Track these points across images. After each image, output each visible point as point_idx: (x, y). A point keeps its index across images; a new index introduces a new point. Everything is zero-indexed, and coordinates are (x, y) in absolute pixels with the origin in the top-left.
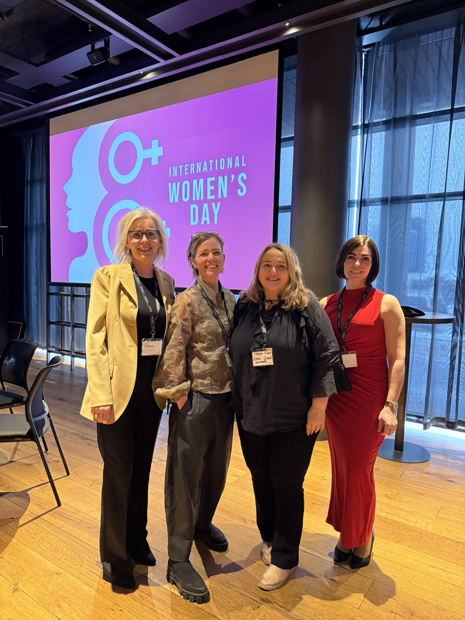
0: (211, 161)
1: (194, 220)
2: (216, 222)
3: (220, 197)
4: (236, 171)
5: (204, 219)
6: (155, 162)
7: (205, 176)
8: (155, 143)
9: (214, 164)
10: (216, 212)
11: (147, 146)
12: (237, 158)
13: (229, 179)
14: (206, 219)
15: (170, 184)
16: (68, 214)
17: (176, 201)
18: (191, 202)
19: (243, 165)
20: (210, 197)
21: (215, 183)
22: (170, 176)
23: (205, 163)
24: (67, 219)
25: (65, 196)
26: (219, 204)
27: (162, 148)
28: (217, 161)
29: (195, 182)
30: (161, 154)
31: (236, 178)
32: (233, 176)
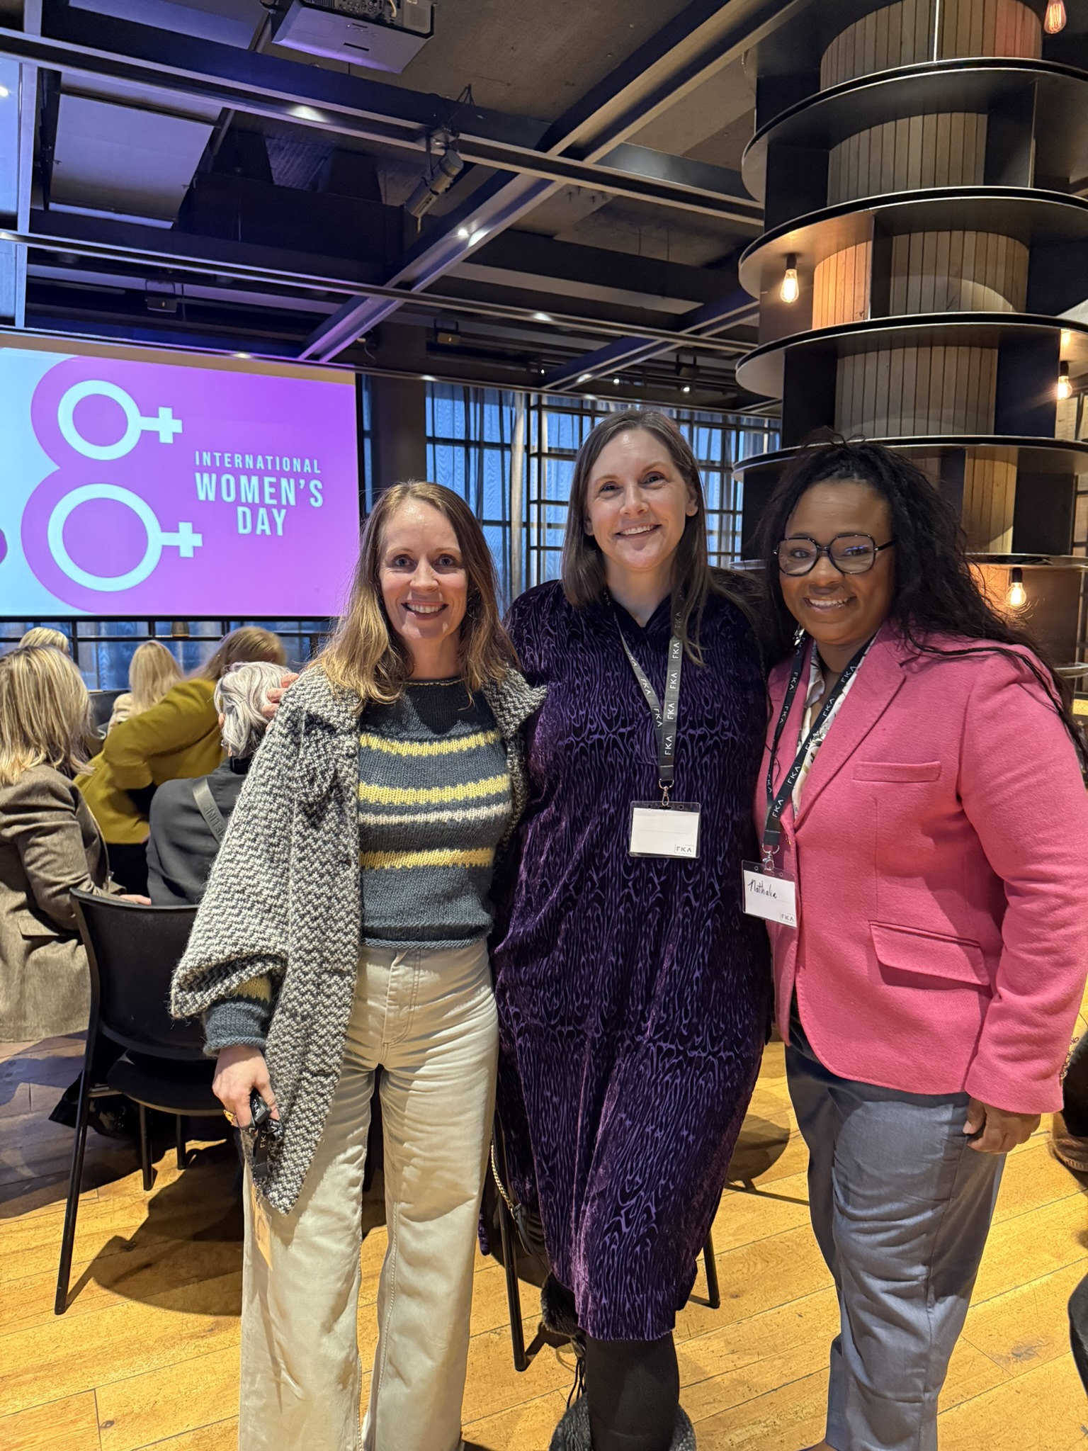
0: (269, 458)
1: (245, 527)
2: (280, 532)
3: (284, 502)
4: (309, 477)
5: (259, 527)
6: (166, 439)
7: (261, 474)
8: (166, 412)
9: (273, 461)
10: (279, 521)
11: (149, 413)
12: (307, 461)
13: (297, 485)
14: (264, 527)
15: (198, 475)
17: (212, 497)
18: (238, 502)
19: (317, 471)
20: (268, 501)
21: (276, 486)
22: (198, 463)
23: (259, 457)
26: (283, 512)
27: (179, 421)
28: (277, 458)
29: (243, 478)
30: (178, 430)
31: (307, 485)
32: (302, 482)
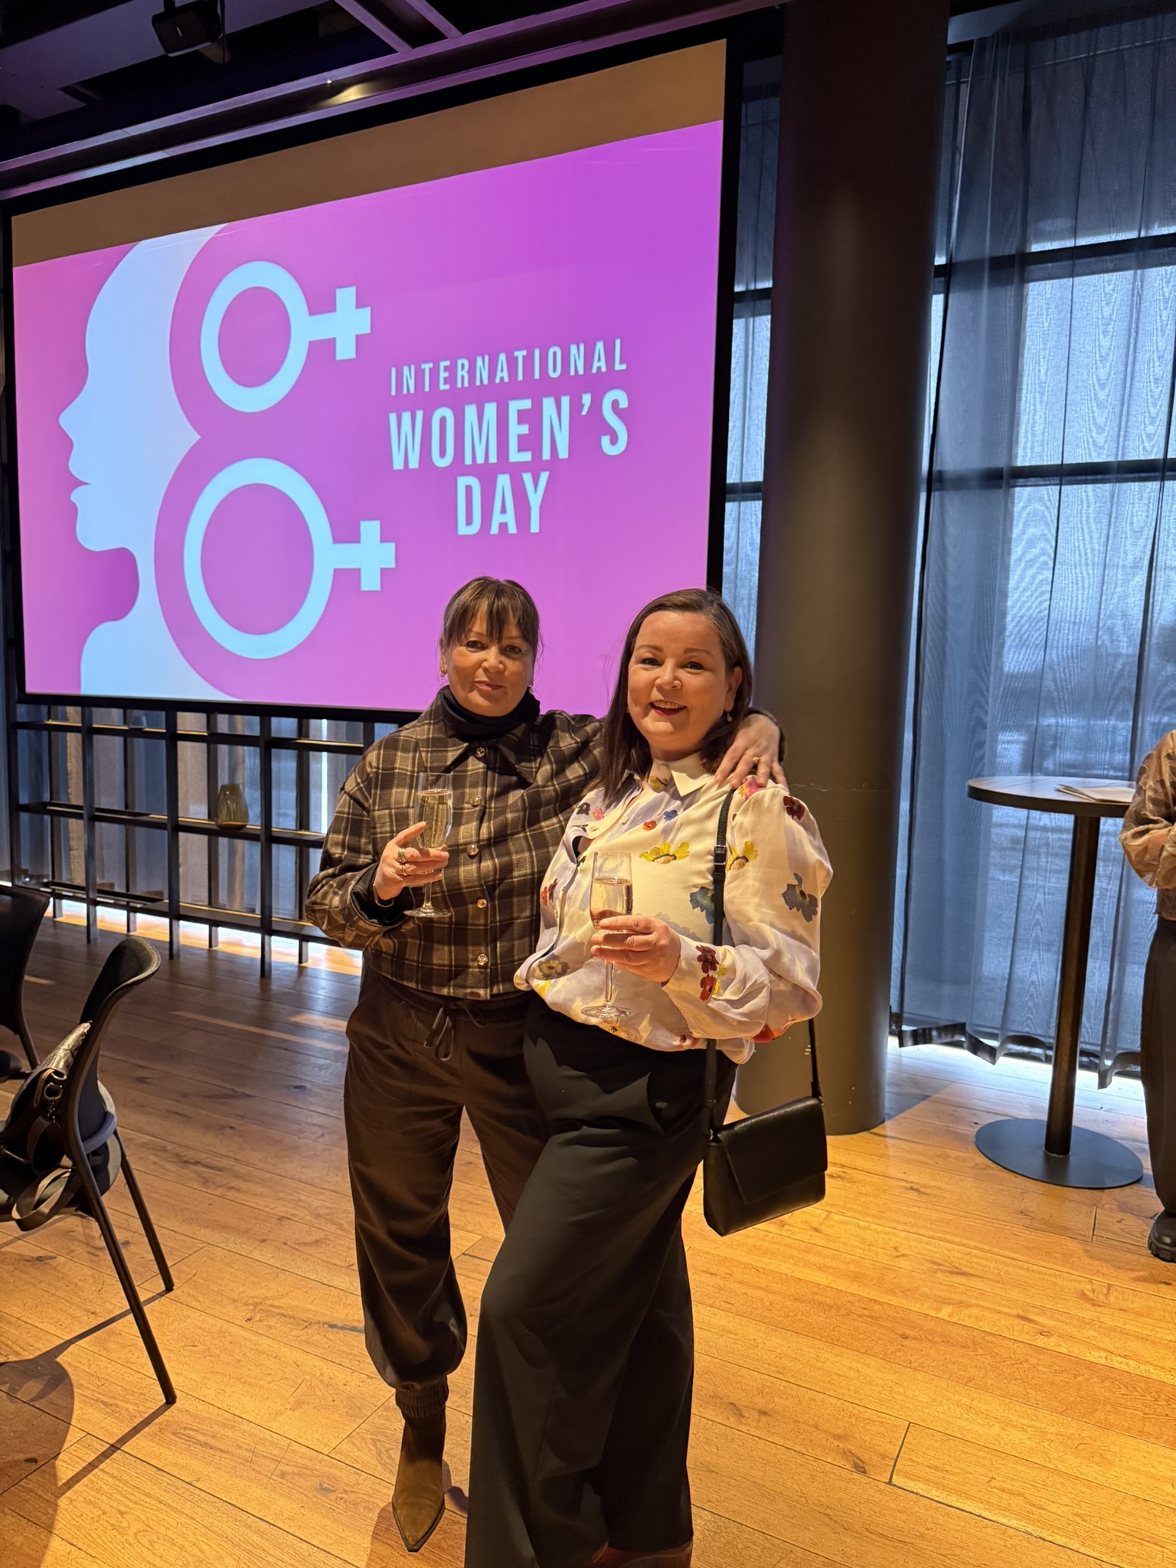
0: (520, 354)
1: (469, 521)
2: (535, 528)
3: (546, 455)
4: (599, 384)
5: (497, 518)
6: (346, 351)
7: (502, 394)
8: (346, 296)
9: (528, 361)
10: (535, 499)
11: (321, 303)
12: (600, 345)
13: (576, 406)
14: (505, 518)
15: (393, 417)
16: (76, 496)
17: (414, 464)
18: (459, 467)
19: (619, 366)
20: (515, 456)
21: (532, 418)
22: (393, 392)
23: (502, 357)
24: (74, 510)
25: (67, 445)
26: (544, 476)
27: (367, 311)
28: (537, 352)
29: (470, 411)
30: (366, 329)
31: (597, 405)
32: (587, 399)
